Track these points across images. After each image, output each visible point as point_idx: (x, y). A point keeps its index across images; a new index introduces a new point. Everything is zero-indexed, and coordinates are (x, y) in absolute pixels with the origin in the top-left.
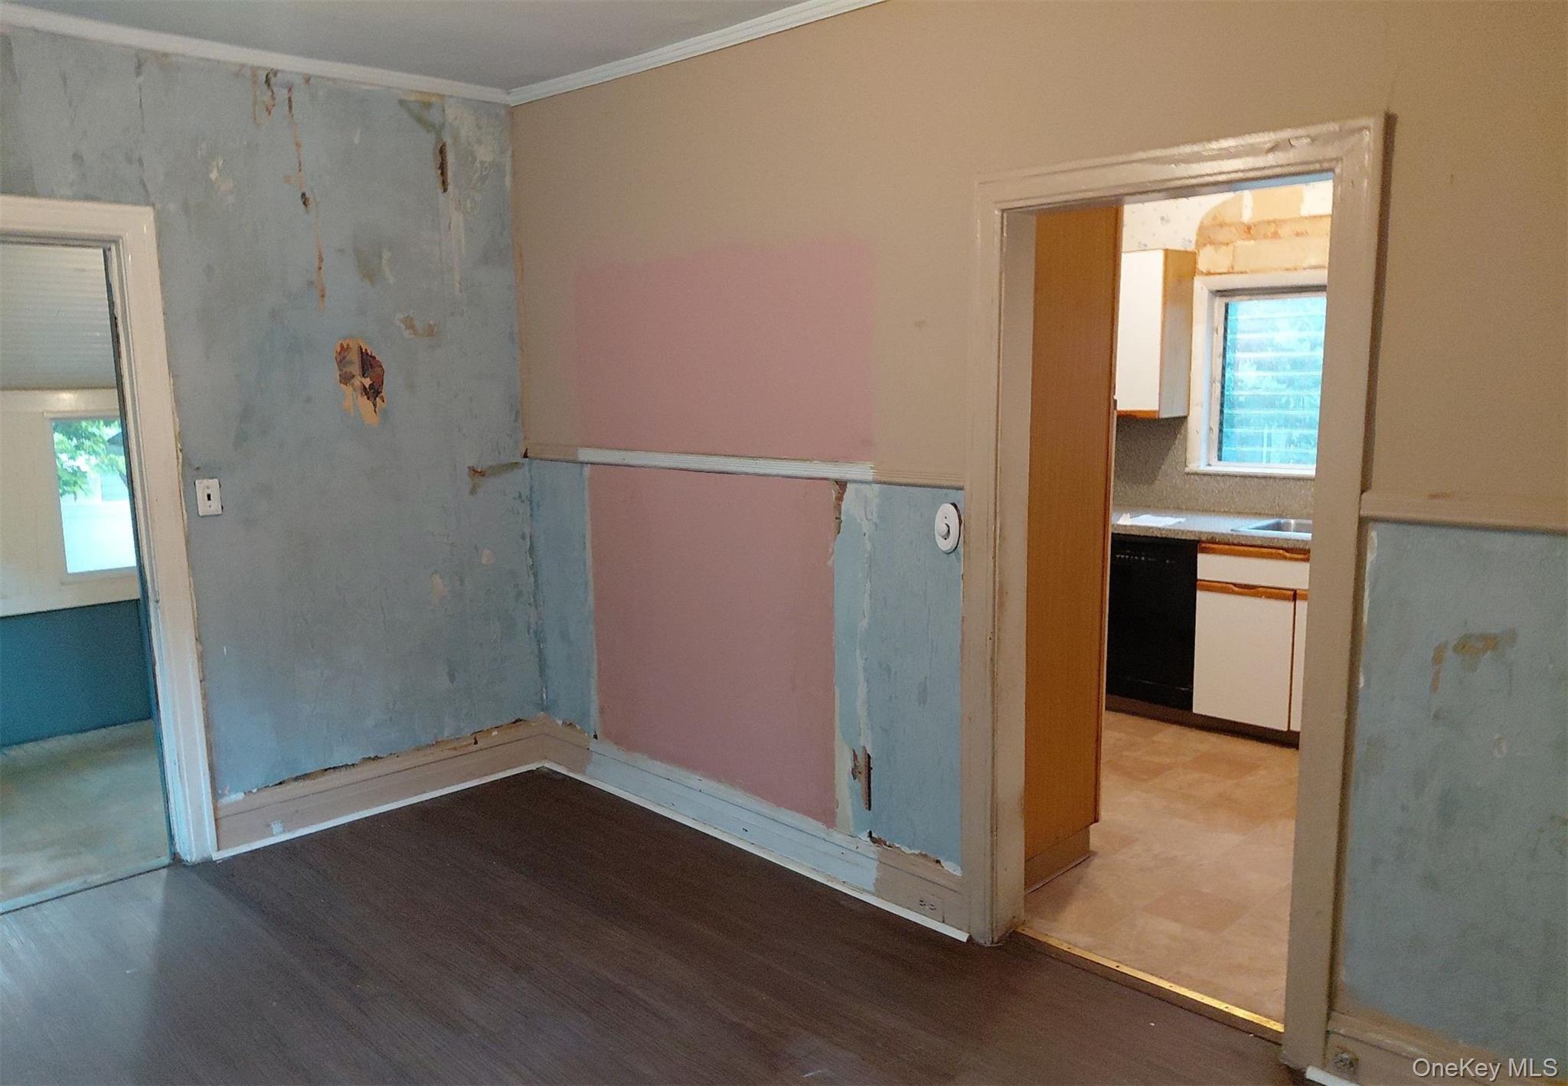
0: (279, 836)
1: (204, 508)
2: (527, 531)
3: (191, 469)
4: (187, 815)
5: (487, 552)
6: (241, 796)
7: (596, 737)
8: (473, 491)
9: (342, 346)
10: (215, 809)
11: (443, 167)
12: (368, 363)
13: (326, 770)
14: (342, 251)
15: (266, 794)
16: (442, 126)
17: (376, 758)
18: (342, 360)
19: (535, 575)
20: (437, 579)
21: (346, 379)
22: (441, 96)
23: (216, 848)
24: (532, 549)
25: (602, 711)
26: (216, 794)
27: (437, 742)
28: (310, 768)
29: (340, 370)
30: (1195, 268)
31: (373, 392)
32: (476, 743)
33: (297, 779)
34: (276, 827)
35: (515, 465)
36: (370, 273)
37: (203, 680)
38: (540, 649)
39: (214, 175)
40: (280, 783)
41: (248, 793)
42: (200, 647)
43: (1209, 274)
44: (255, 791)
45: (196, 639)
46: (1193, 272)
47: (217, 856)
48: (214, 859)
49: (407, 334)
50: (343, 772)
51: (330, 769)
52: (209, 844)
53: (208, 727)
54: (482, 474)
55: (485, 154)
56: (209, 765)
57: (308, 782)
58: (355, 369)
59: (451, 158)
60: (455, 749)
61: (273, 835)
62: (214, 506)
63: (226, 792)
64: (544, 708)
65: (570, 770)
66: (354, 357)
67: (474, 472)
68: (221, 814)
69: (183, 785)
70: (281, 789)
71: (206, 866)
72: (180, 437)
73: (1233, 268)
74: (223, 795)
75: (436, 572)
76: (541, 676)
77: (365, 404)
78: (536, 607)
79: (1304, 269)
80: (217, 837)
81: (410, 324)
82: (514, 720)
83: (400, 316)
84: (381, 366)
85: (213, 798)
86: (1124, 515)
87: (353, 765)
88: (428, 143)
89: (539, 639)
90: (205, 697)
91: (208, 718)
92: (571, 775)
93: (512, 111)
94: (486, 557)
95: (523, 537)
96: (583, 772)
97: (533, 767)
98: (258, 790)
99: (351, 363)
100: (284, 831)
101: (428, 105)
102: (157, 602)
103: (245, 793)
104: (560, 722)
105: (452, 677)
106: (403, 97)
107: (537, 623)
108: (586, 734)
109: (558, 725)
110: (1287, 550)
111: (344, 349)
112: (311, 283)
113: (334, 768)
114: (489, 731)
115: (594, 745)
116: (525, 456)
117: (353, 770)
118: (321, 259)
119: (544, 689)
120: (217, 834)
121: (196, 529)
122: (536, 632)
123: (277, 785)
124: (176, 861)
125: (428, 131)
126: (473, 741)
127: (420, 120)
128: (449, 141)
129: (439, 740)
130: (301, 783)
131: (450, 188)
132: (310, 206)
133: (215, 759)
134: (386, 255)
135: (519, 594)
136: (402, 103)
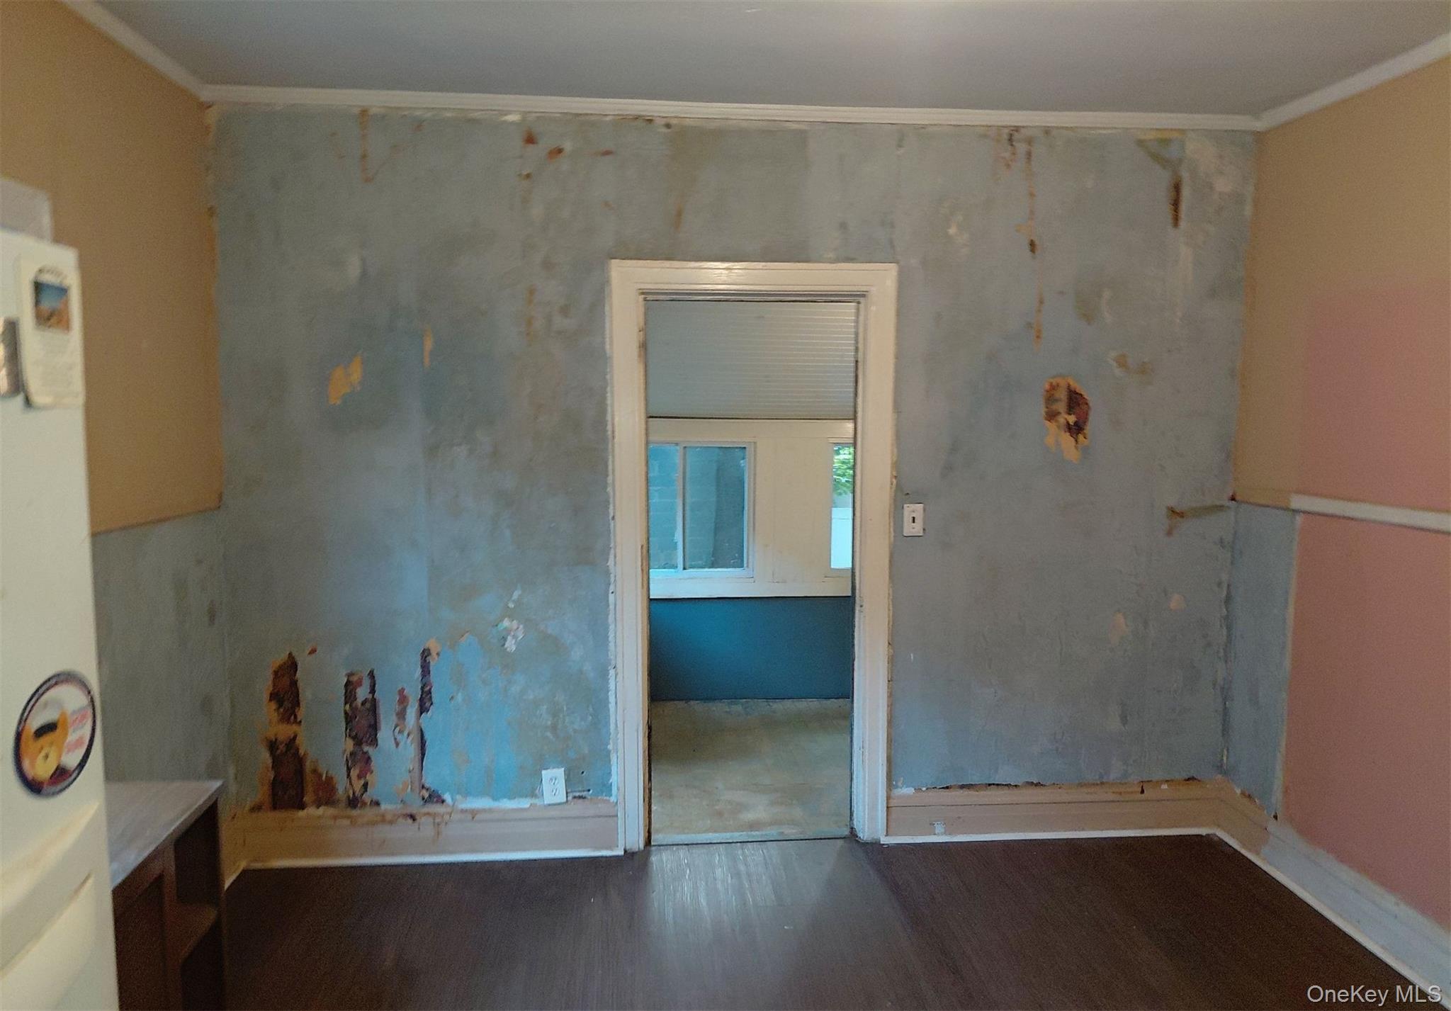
0: (939, 837)
1: (911, 529)
2: (1225, 577)
3: (903, 494)
4: (864, 796)
5: (1176, 596)
6: (910, 791)
7: (1276, 817)
8: (1169, 533)
9: (1051, 384)
10: (888, 798)
11: (1176, 204)
12: (1075, 401)
13: (990, 785)
14: (1062, 293)
15: (931, 793)
16: (1180, 161)
17: (1039, 784)
18: (1050, 398)
19: (1229, 628)
20: (1120, 619)
21: (1051, 416)
22: (1183, 131)
23: (885, 833)
24: (1228, 600)
25: (1286, 791)
26: (890, 785)
27: (1102, 783)
28: (975, 780)
29: (1047, 408)
31: (1076, 430)
32: (1142, 792)
33: (962, 787)
34: (939, 828)
35: (1220, 508)
36: (1088, 313)
37: (892, 680)
38: (1225, 708)
39: (952, 231)
40: (947, 788)
41: (918, 790)
42: (891, 651)
44: (924, 789)
45: (889, 643)
47: (885, 840)
48: (882, 843)
49: (1118, 372)
50: (1006, 791)
51: (994, 784)
52: (880, 827)
53: (890, 722)
54: (1181, 515)
55: (1223, 185)
56: (887, 757)
57: (972, 792)
58: (1061, 407)
59: (1186, 192)
60: (1120, 793)
61: (935, 834)
62: (917, 529)
63: (900, 784)
64: (1220, 768)
65: (1244, 846)
66: (1062, 395)
67: (1173, 512)
68: (893, 803)
69: (864, 769)
70: (946, 792)
71: (873, 848)
72: (896, 465)
74: (897, 787)
75: (1119, 611)
76: (1223, 735)
77: (1067, 439)
78: (1226, 662)
80: (887, 823)
81: (1122, 362)
82: (1187, 778)
83: (1113, 354)
84: (1087, 404)
85: (887, 788)
87: (1016, 786)
88: (1163, 178)
89: (1225, 694)
90: (890, 695)
91: (891, 714)
92: (1244, 852)
93: (1259, 137)
94: (1175, 602)
95: (1219, 584)
96: (1257, 853)
97: (1203, 831)
98: (927, 789)
99: (1057, 400)
100: (945, 833)
101: (1165, 142)
102: (861, 606)
103: (915, 789)
104: (1238, 791)
105: (1124, 720)
106: (1142, 137)
107: (1224, 679)
108: (1265, 812)
109: (1235, 793)
111: (1053, 388)
112: (1029, 325)
113: (998, 785)
114: (1159, 783)
115: (1272, 826)
116: (1233, 499)
117: (1016, 791)
118: (1041, 302)
119: (1225, 752)
120: (887, 820)
121: (901, 546)
122: (1223, 688)
123: (943, 788)
124: (853, 834)
125: (1164, 168)
126: (1140, 789)
127: (1157, 158)
128: (1185, 175)
129: (1104, 781)
130: (966, 792)
131: (1183, 224)
132: (1037, 252)
133: (893, 752)
134: (1107, 294)
135: (1209, 645)
136: (1140, 143)
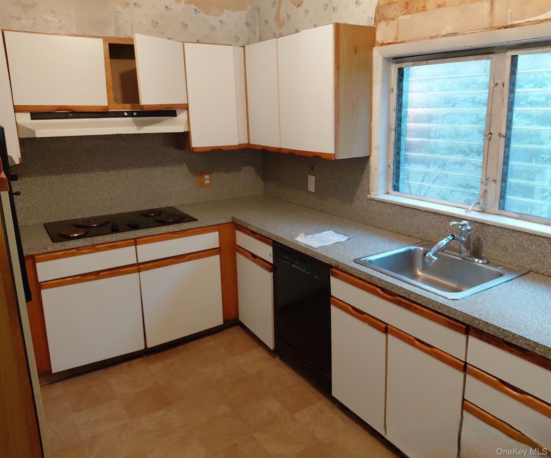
30: (375, 40)
43: (383, 44)
46: (373, 43)
73: (397, 38)
79: (443, 36)
86: (301, 234)
110: (382, 289)
